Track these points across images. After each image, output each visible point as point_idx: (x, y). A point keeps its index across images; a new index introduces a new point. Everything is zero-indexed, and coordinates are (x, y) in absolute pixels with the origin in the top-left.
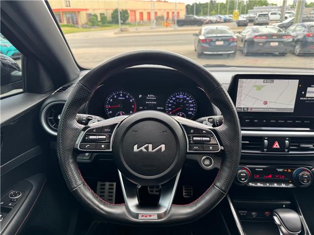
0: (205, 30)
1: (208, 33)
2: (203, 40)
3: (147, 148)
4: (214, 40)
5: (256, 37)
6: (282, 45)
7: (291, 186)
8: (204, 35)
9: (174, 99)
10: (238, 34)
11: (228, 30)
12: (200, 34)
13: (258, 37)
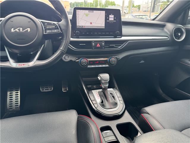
3: (19, 30)
7: (107, 66)
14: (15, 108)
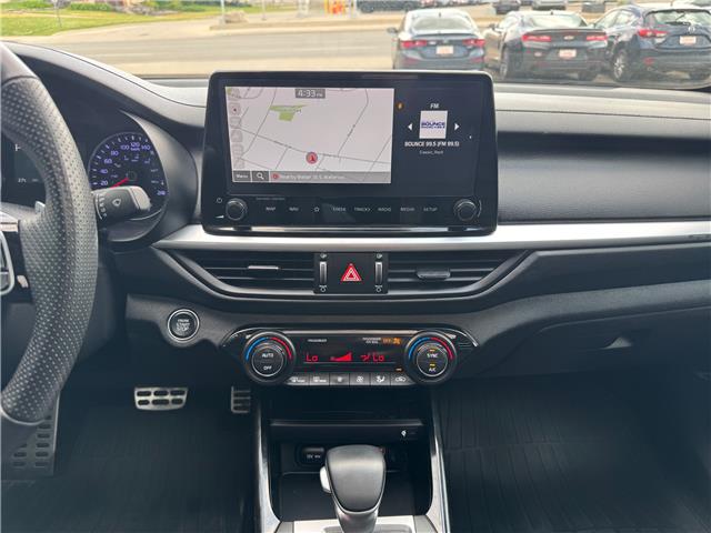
0: (413, 19)
1: (419, 27)
2: (406, 42)
4: (432, 43)
5: (527, 35)
6: (586, 57)
7: (400, 380)
8: (411, 31)
9: (114, 153)
10: (490, 31)
11: (465, 20)
12: (402, 28)
13: (531, 37)
14: (37, 464)
